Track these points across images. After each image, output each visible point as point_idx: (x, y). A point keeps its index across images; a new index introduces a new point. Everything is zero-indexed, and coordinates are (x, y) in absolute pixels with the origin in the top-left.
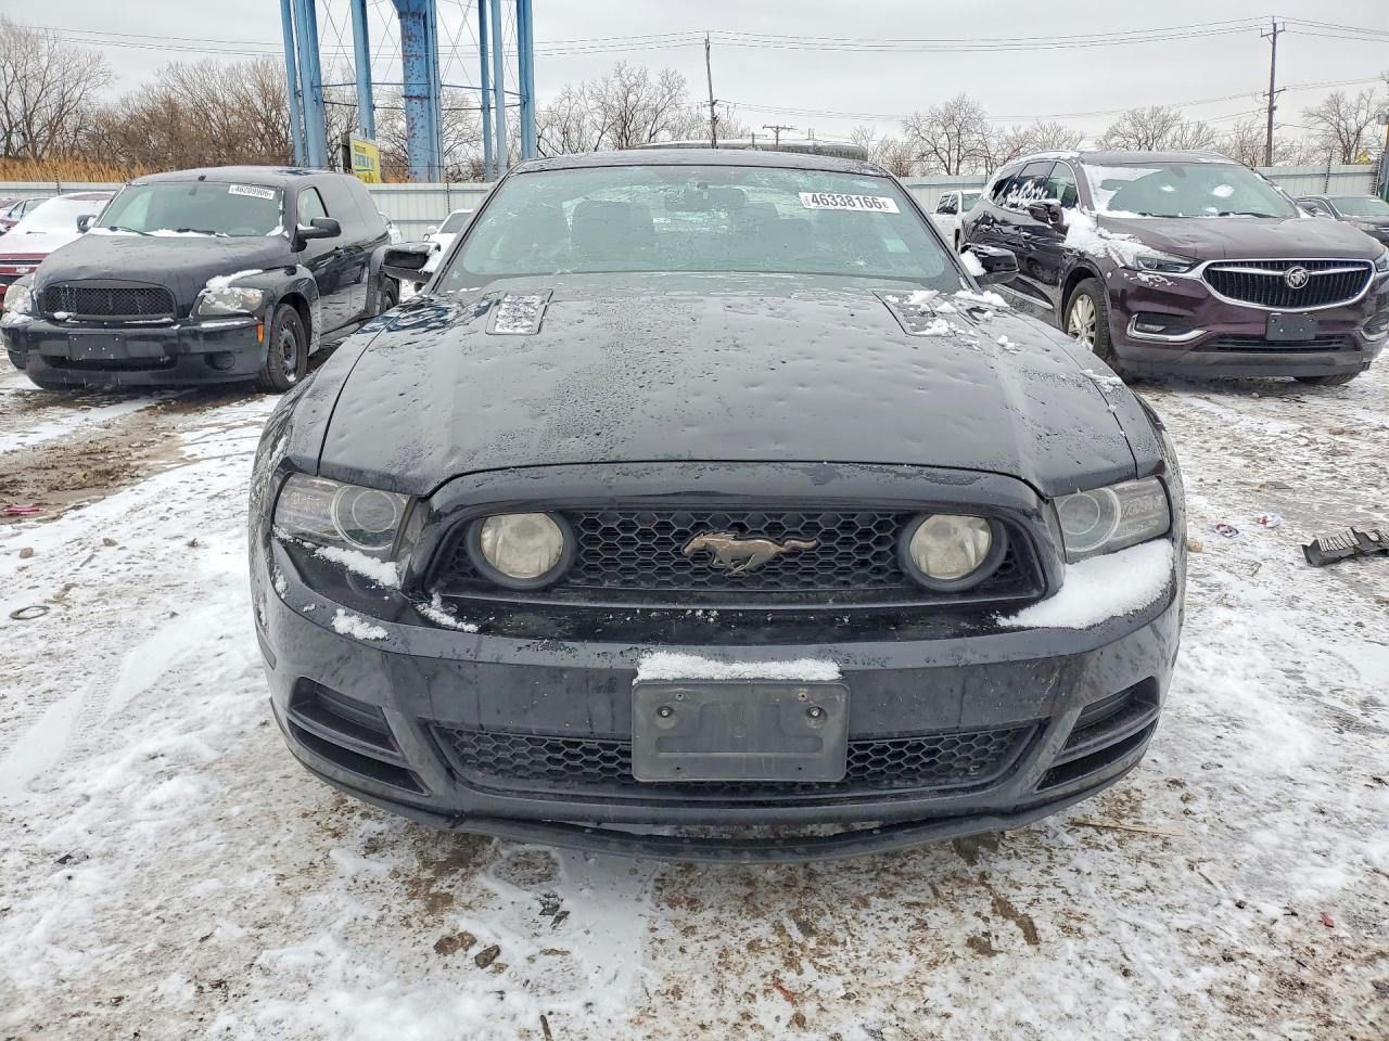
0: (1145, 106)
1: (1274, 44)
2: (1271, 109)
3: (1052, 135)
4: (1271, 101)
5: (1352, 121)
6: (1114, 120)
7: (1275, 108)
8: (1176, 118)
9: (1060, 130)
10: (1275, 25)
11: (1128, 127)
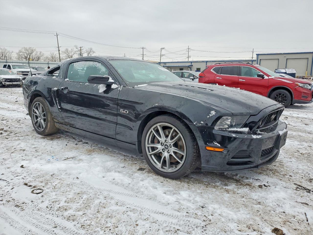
0: (28, 47)
1: (57, 37)
2: (59, 50)
3: (4, 51)
4: (59, 49)
5: (70, 54)
6: (20, 49)
7: (60, 50)
8: (35, 50)
9: (6, 50)
10: (57, 34)
11: (23, 50)
